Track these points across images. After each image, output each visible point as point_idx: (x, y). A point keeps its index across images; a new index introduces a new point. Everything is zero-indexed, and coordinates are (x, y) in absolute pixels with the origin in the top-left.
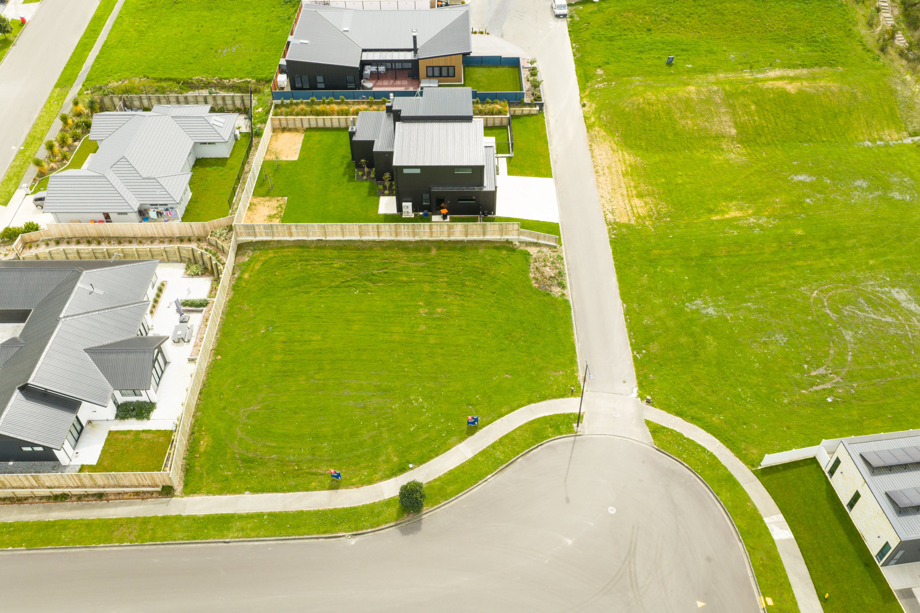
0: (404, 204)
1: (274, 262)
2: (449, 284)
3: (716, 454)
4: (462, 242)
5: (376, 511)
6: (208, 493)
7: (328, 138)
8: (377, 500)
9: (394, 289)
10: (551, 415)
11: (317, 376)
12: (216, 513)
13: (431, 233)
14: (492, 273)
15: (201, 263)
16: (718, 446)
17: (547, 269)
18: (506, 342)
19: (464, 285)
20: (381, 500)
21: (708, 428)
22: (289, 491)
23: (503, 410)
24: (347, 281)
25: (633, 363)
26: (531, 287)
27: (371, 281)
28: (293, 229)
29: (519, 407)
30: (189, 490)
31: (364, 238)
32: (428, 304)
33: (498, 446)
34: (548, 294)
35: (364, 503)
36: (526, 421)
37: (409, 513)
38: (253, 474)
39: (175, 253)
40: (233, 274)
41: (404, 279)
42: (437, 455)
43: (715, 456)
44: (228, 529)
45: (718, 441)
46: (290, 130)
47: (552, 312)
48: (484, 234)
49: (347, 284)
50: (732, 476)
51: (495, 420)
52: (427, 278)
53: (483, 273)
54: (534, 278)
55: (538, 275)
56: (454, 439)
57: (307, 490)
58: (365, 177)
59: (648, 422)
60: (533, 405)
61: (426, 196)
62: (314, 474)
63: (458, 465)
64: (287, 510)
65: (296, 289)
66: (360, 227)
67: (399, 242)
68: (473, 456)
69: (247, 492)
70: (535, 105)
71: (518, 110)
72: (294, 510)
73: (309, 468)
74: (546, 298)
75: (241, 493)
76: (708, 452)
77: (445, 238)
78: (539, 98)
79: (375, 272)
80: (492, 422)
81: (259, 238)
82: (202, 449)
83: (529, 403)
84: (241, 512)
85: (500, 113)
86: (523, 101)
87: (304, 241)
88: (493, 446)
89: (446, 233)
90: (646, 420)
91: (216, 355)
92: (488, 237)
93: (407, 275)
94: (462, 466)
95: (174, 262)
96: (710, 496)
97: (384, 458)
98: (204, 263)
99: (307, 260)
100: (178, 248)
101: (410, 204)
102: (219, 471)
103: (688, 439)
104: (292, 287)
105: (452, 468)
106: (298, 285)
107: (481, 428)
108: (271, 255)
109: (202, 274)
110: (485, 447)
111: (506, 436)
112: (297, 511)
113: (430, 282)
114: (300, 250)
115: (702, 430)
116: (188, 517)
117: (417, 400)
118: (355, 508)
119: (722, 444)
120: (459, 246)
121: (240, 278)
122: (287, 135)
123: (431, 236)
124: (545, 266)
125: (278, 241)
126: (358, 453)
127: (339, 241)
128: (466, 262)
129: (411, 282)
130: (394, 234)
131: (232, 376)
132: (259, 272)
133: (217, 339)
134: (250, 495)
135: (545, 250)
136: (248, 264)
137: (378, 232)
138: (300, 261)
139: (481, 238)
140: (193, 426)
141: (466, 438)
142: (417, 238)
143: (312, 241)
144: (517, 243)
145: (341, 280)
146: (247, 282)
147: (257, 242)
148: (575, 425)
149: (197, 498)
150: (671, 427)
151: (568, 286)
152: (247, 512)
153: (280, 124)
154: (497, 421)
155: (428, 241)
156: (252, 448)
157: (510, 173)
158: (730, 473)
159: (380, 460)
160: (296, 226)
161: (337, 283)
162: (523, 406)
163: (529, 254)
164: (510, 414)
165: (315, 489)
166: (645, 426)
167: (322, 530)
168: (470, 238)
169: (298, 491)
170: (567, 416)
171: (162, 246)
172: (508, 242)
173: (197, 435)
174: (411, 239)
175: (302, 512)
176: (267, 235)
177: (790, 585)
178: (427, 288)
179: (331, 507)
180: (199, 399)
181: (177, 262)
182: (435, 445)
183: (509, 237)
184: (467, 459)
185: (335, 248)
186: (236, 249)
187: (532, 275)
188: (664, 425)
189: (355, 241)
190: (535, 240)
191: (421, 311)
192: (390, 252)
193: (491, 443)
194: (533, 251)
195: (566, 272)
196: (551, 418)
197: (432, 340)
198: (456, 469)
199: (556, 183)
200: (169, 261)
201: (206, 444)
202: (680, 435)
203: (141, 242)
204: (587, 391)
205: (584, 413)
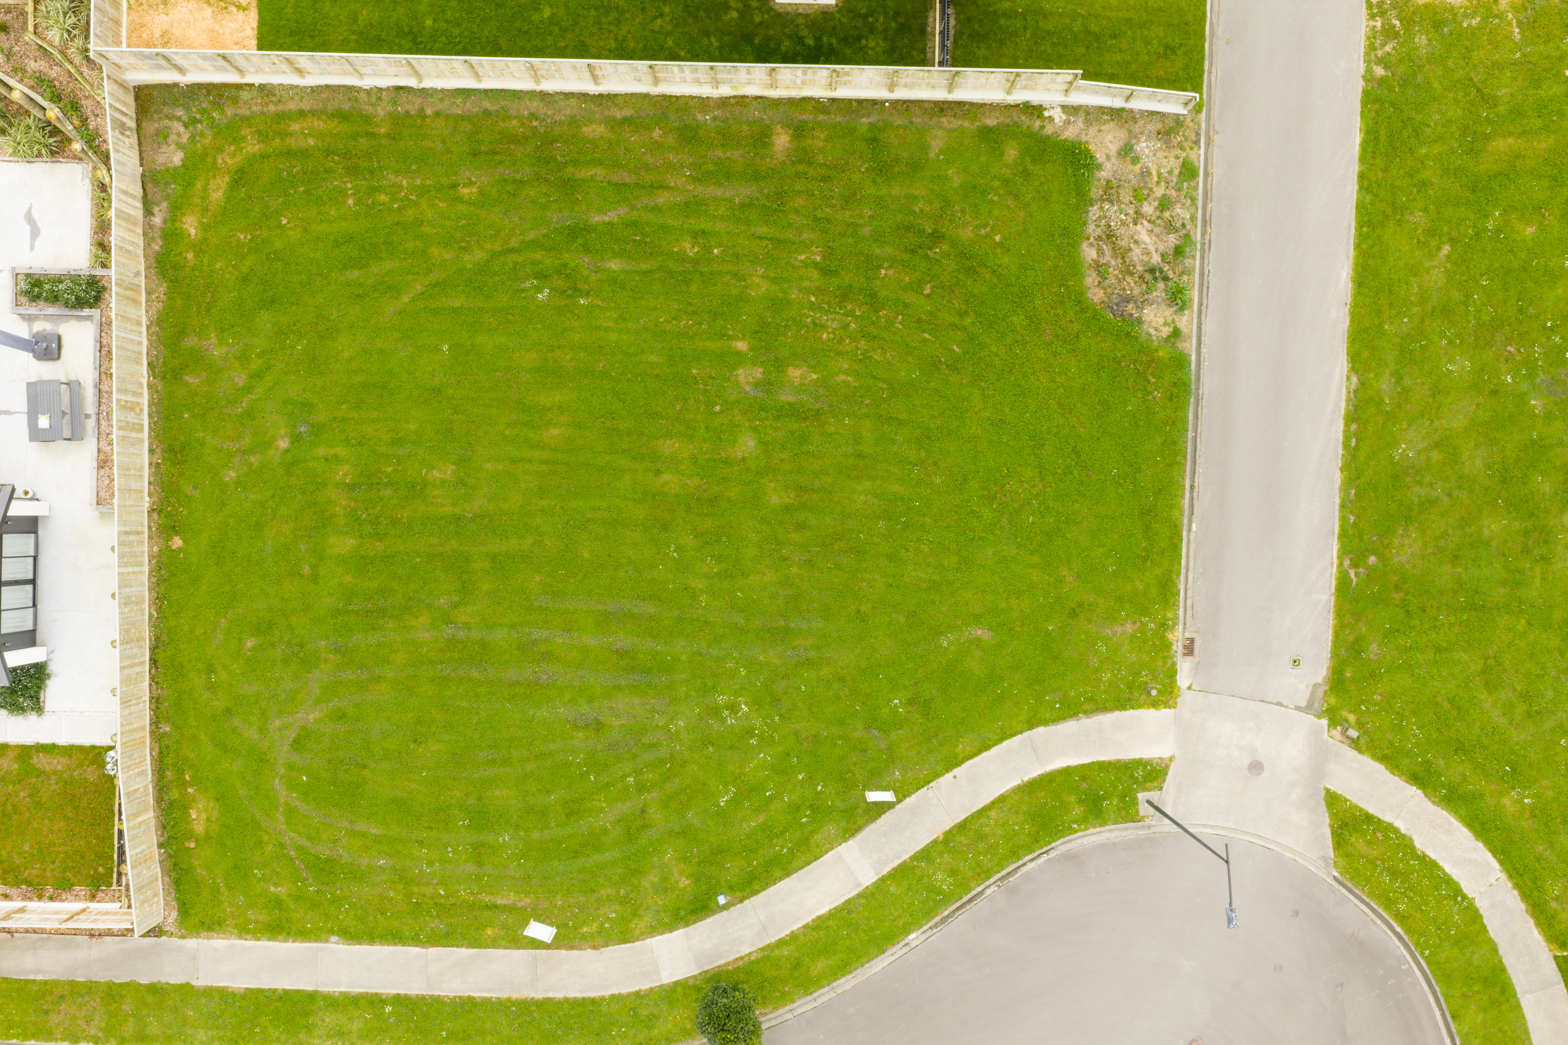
3: (1482, 904)
4: (875, 107)
5: (644, 1012)
6: (243, 931)
8: (645, 986)
10: (1083, 765)
11: (461, 615)
12: (273, 987)
16: (1493, 881)
17: (1142, 230)
20: (653, 985)
23: (959, 745)
24: (511, 251)
25: (1333, 599)
26: (1079, 301)
27: (584, 252)
28: (305, 63)
29: (1003, 737)
32: (763, 347)
33: (941, 854)
34: (1130, 334)
35: (615, 991)
36: (1016, 782)
38: (338, 899)
41: (688, 248)
42: (787, 873)
43: (1476, 911)
45: (1496, 865)
47: (1132, 404)
49: (509, 262)
50: (1503, 970)
51: (938, 775)
52: (759, 249)
54: (1095, 265)
56: (831, 829)
57: (476, 943)
59: (1332, 799)
60: (1041, 730)
62: (487, 907)
63: (837, 903)
64: (436, 993)
65: (356, 275)
68: (876, 878)
69: (334, 938)
72: (452, 995)
73: (472, 895)
74: (1120, 347)
75: (318, 940)
76: (1464, 897)
77: (820, 92)
79: (594, 219)
80: (929, 782)
82: (198, 829)
84: (331, 989)
88: (925, 854)
90: (1328, 791)
91: (165, 529)
93: (695, 234)
94: (847, 907)
96: (1433, 1017)
97: (655, 878)
99: (371, 171)
102: (254, 883)
103: (1423, 858)
105: (823, 910)
106: (358, 263)
110: (906, 857)
112: (460, 997)
113: (768, 264)
115: (1466, 832)
116: (209, 992)
118: (593, 1001)
119: (1503, 877)
125: (264, 90)
126: (589, 863)
127: (465, 94)
129: (709, 261)
132: (227, 213)
134: (341, 946)
136: (185, 177)
138: (349, 171)
140: (159, 766)
141: (859, 827)
143: (378, 95)
144: (1057, 116)
145: (489, 246)
146: (198, 249)
147: (195, 91)
148: (1142, 797)
149: (219, 944)
150: (1387, 817)
151: (1196, 297)
152: (343, 989)
154: (942, 780)
155: (760, 103)
156: (324, 836)
158: (1501, 961)
159: (646, 884)
161: (480, 259)
163: (1090, 161)
164: (976, 759)
165: (494, 944)
166: (1323, 808)
168: (905, 92)
169: (456, 945)
174: (707, 92)
175: (471, 1000)
176: (220, 69)
178: (758, 283)
179: (539, 995)
182: (782, 848)
183: (1035, 97)
184: (861, 889)
186: (131, 109)
187: (1088, 253)
188: (1371, 811)
191: (742, 374)
193: (923, 845)
196: (1083, 774)
198: (832, 914)
201: (204, 816)
202: (1405, 844)
204: (1189, 688)
205: (1171, 759)
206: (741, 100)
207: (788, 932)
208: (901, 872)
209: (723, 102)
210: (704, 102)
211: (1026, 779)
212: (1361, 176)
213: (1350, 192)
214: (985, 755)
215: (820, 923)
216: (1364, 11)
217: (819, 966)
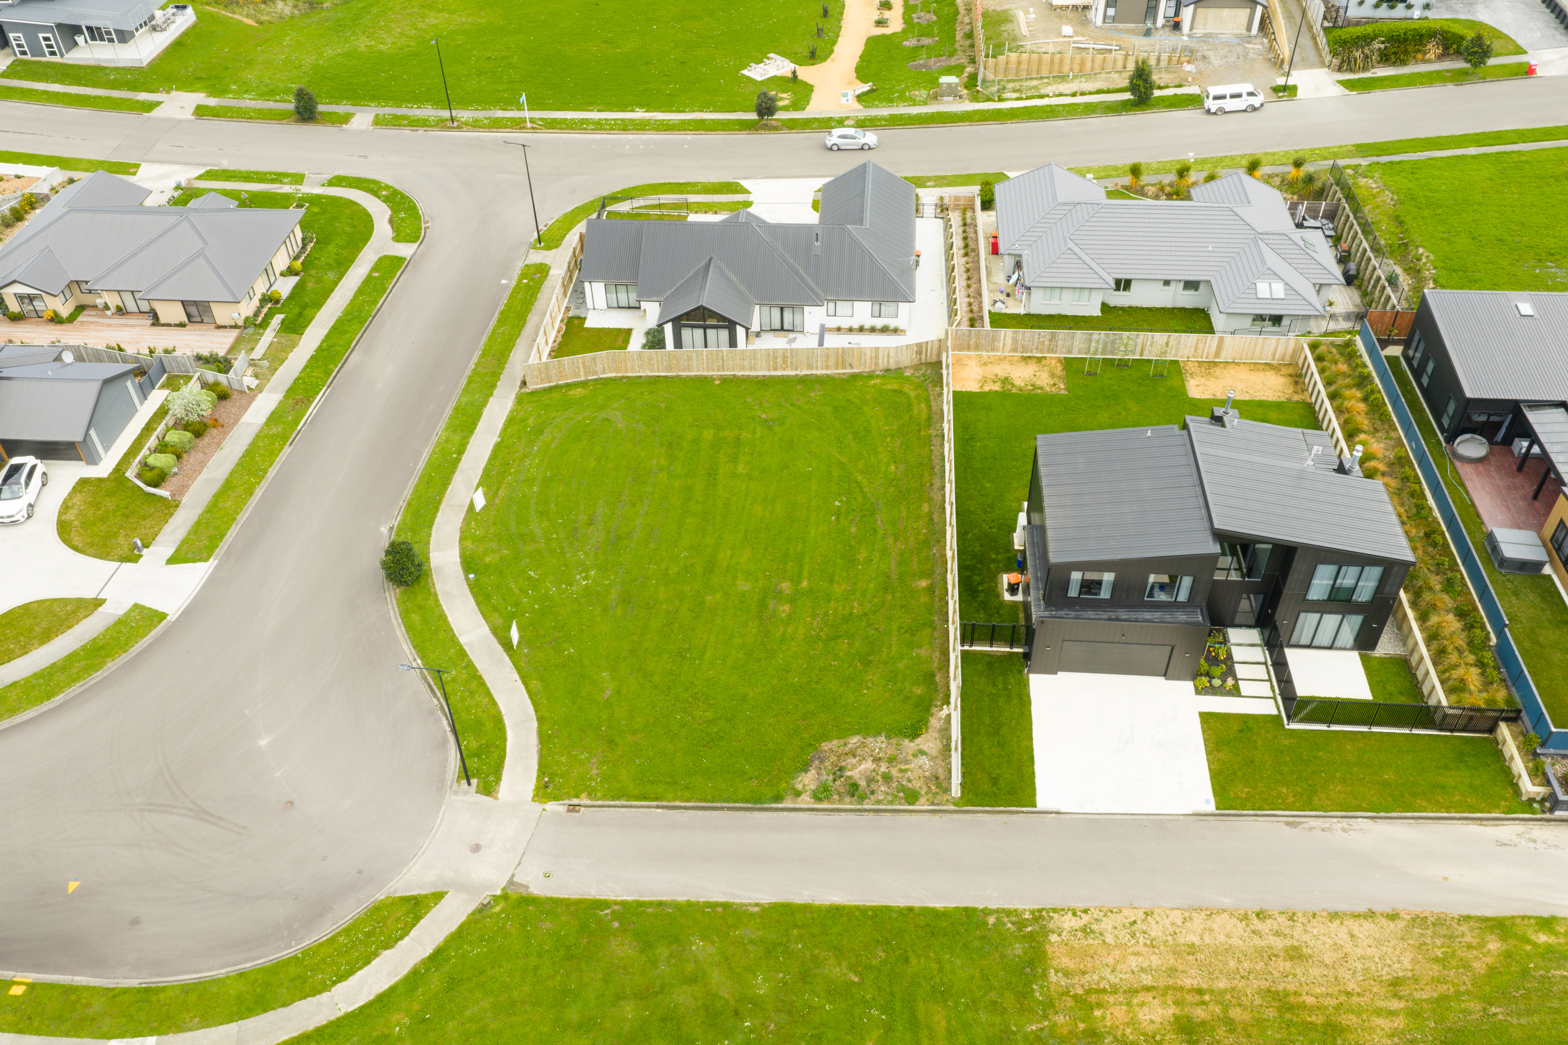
3: (325, 997)
6: (513, 412)
9: (839, 546)
10: (505, 747)
12: (481, 421)
16: (339, 1006)
19: (840, 637)
21: (383, 1001)
24: (861, 489)
25: (590, 898)
30: (523, 397)
32: (802, 593)
33: (468, 674)
36: (503, 712)
38: (520, 438)
41: (862, 556)
43: (320, 992)
45: (350, 1009)
49: (855, 489)
50: (265, 1011)
51: (520, 673)
53: (865, 662)
59: (438, 896)
60: (535, 724)
63: (452, 626)
68: (463, 643)
69: (499, 439)
75: (501, 435)
76: (335, 983)
80: (516, 668)
83: (540, 719)
84: (473, 438)
88: (470, 666)
90: (446, 893)
94: (448, 631)
96: (246, 961)
102: (538, 412)
103: (376, 955)
110: (471, 657)
111: (483, 685)
112: (453, 479)
115: (385, 987)
116: (486, 402)
119: (340, 1014)
124: (877, 760)
129: (853, 565)
131: (682, 398)
132: (882, 391)
134: (495, 442)
136: (900, 378)
138: (901, 426)
141: (496, 634)
148: (475, 781)
149: (510, 404)
150: (414, 932)
152: (472, 442)
154: (516, 675)
157: (1210, 715)
158: (273, 1009)
159: (492, 544)
162: (539, 712)
163: (915, 735)
164: (524, 690)
166: (433, 890)
175: (449, 485)
182: (495, 601)
184: (458, 635)
188: (422, 921)
193: (477, 665)
196: (499, 748)
199: (1200, 816)
201: (578, 394)
204: (544, 810)
205: (496, 798)
207: (442, 603)
208: (462, 653)
211: (504, 717)
212: (910, 909)
213: (899, 902)
214: (526, 696)
215: (443, 617)
216: (1036, 907)
217: (416, 617)
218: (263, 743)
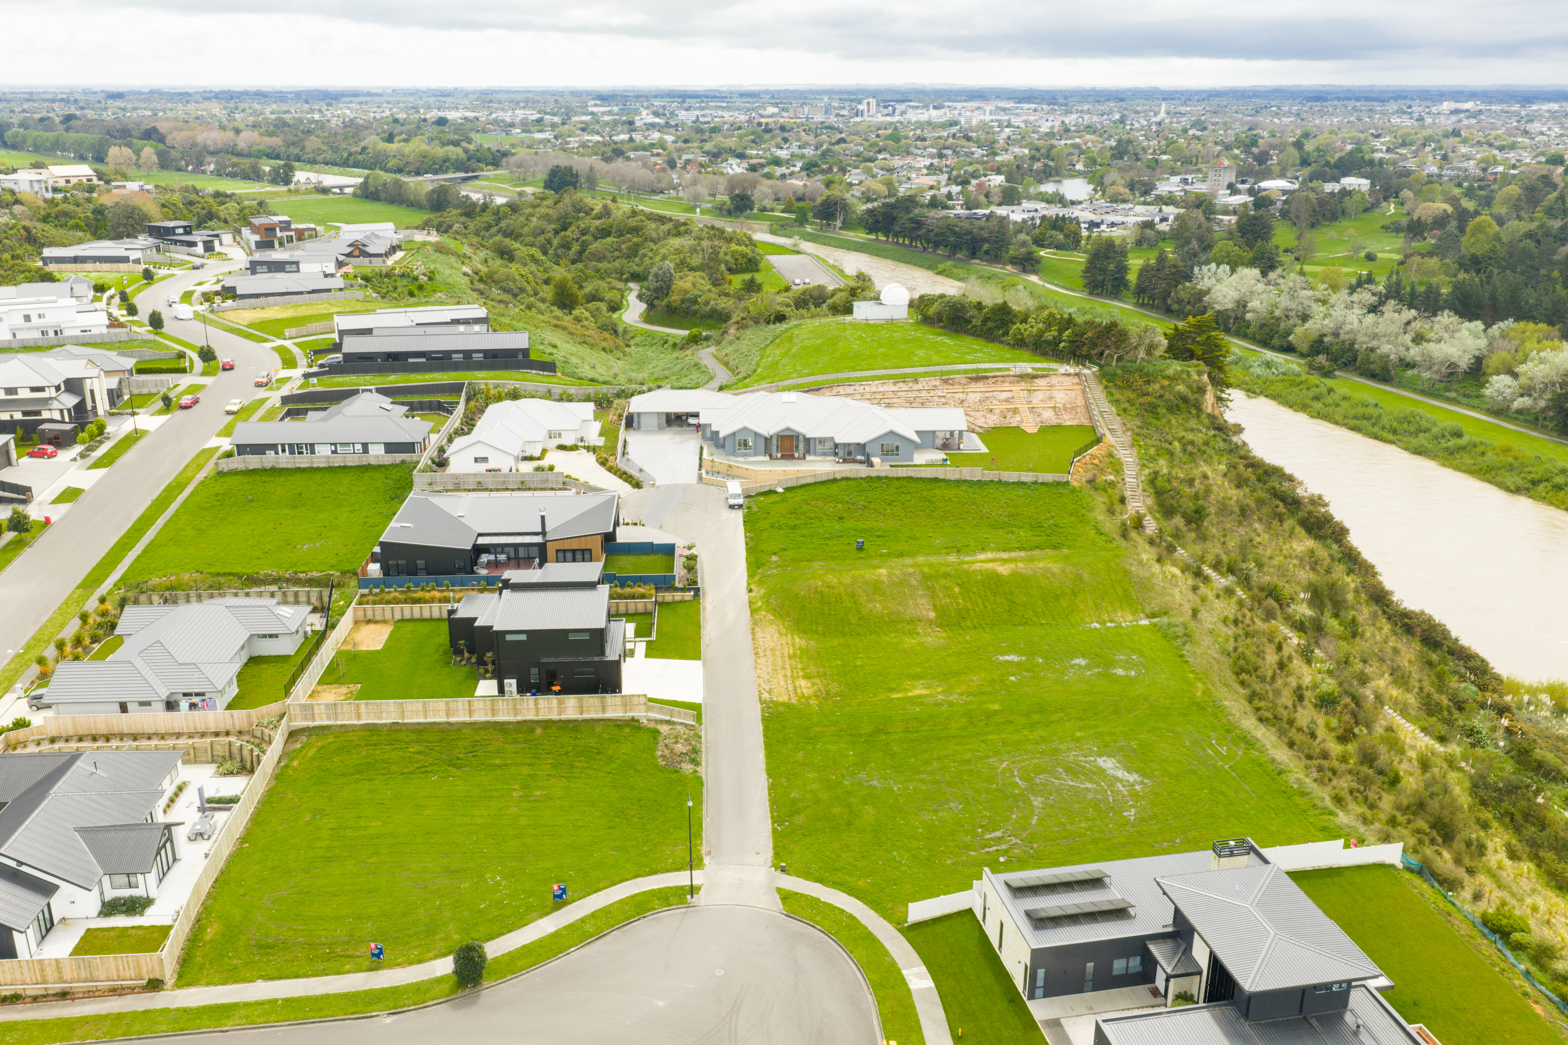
0: (506, 681)
1: (333, 747)
2: (554, 766)
3: (856, 915)
4: (575, 721)
6: (209, 984)
7: (425, 628)
9: (483, 773)
10: (658, 889)
11: (371, 861)
12: (216, 1003)
13: (537, 709)
14: (610, 752)
15: (238, 759)
16: (860, 908)
17: (679, 746)
18: (617, 820)
19: (572, 766)
20: (429, 978)
21: (851, 891)
22: (314, 976)
23: (601, 885)
24: (424, 767)
25: (771, 835)
26: (656, 765)
27: (455, 766)
28: (363, 708)
29: (622, 881)
30: (183, 982)
31: (452, 719)
32: (524, 787)
33: (589, 920)
34: (676, 771)
36: (628, 895)
37: (465, 987)
38: (270, 961)
39: (206, 751)
40: (279, 762)
41: (498, 762)
42: (510, 931)
43: (854, 918)
44: (228, 1017)
45: (861, 904)
46: (376, 622)
47: (679, 789)
48: (604, 710)
49: (423, 770)
50: (871, 934)
51: (589, 895)
52: (527, 761)
53: (598, 753)
54: (661, 756)
55: (666, 752)
56: (535, 914)
57: (338, 973)
58: (464, 663)
59: (779, 890)
60: (640, 879)
61: (534, 671)
62: (350, 956)
63: (536, 939)
64: (309, 995)
65: (358, 776)
66: (447, 704)
67: (496, 723)
68: (554, 931)
69: (259, 981)
70: (689, 590)
71: (668, 596)
72: (317, 994)
73: (344, 950)
74: (673, 776)
76: (847, 913)
77: (554, 717)
78: (695, 583)
79: (461, 756)
80: (585, 897)
81: (317, 723)
82: (208, 937)
83: (635, 877)
84: (249, 1000)
85: (643, 596)
86: (673, 585)
87: (374, 724)
88: (582, 920)
89: (555, 710)
90: (776, 888)
91: (241, 843)
92: (609, 715)
93: (501, 758)
94: (541, 940)
95: (202, 762)
97: (442, 935)
98: (242, 761)
99: (375, 745)
100: (212, 742)
101: (514, 682)
102: (226, 960)
103: (824, 903)
104: (352, 774)
105: (527, 942)
106: (360, 772)
107: (569, 903)
108: (330, 740)
109: (238, 773)
110: (572, 921)
111: (601, 910)
112: (322, 995)
113: (529, 765)
114: (368, 733)
115: (844, 894)
116: (177, 1010)
117: (493, 879)
119: (865, 907)
120: (571, 725)
121: (286, 766)
122: (372, 627)
123: (537, 715)
124: (676, 743)
125: (342, 726)
126: (410, 932)
127: (419, 724)
128: (578, 742)
129: (506, 765)
130: (489, 712)
131: (259, 863)
132: (313, 758)
133: (246, 828)
134: (263, 983)
135: (678, 727)
136: (300, 751)
137: (470, 710)
138: (367, 745)
139: (600, 716)
140: (199, 914)
141: (548, 914)
142: (519, 718)
143: (386, 725)
144: (645, 721)
145: (416, 765)
146: (295, 770)
147: (315, 728)
148: (689, 897)
149: (192, 990)
150: (806, 893)
151: (703, 763)
152: (256, 1000)
153: (365, 615)
154: (593, 896)
155: (533, 721)
156: (274, 932)
157: (648, 655)
159: (437, 938)
160: (367, 704)
161: (411, 769)
162: (627, 880)
163: (658, 732)
164: (611, 889)
165: (348, 972)
166: (776, 893)
167: (350, 1011)
168: (586, 716)
169: (327, 975)
170: (682, 888)
171: (190, 741)
172: (633, 719)
173: (204, 922)
174: (512, 718)
176: (328, 719)
177: (920, 1028)
178: (525, 770)
179: (367, 989)
180: (213, 887)
181: (207, 762)
182: (509, 921)
183: (635, 714)
184: (547, 934)
185: (413, 731)
186: (286, 735)
187: (659, 753)
188: (798, 891)
189: (440, 724)
190: (668, 718)
191: (514, 794)
192: (483, 733)
193: (580, 917)
194: (664, 729)
195: (703, 749)
196: (660, 891)
197: (523, 821)
198: (532, 942)
199: (705, 666)
200: (196, 762)
201: (214, 932)
202: (817, 900)
203: (163, 738)
204: (709, 863)
205: (702, 884)
206: (525, 721)
209: (518, 722)
210: (510, 723)
211: (632, 893)
212: (764, 736)
213: (761, 739)
215: (524, 946)
218: (661, 1004)
